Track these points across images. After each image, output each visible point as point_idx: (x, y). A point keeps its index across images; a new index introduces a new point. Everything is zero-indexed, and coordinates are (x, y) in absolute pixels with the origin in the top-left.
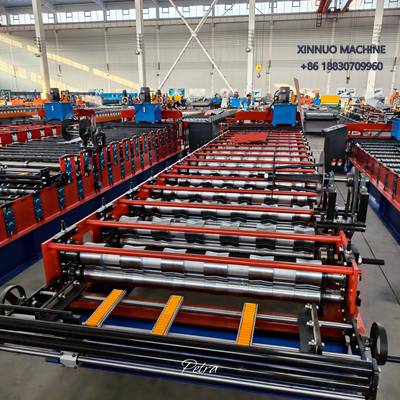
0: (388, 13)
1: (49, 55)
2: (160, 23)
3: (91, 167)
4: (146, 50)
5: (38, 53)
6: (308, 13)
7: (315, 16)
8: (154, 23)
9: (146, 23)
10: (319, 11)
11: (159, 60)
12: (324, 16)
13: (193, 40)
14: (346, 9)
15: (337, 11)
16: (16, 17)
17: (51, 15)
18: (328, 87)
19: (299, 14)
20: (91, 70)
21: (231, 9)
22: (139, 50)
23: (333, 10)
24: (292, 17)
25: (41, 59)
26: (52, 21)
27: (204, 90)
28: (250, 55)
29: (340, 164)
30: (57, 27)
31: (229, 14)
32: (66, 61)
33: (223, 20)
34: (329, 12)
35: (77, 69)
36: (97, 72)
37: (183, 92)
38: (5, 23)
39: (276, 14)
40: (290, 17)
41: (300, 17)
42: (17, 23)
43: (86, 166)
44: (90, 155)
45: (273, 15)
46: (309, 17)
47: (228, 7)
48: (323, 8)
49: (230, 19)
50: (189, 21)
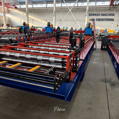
1: (29, 16)
2: (62, 8)
4: (56, 15)
5: (26, 15)
6: (107, 6)
7: (109, 6)
8: (60, 8)
10: (110, 5)
11: (61, 19)
12: (112, 6)
13: (70, 12)
14: (118, 5)
15: (116, 5)
16: (22, 6)
17: (32, 5)
18: (112, 28)
20: (41, 21)
22: (54, 15)
23: (115, 5)
24: (102, 7)
25: (27, 17)
26: (32, 7)
29: (106, 47)
30: (33, 9)
31: (82, 5)
32: (35, 18)
33: (80, 7)
34: (114, 5)
35: (37, 21)
36: (43, 22)
37: (67, 28)
38: (19, 7)
39: (97, 6)
40: (101, 7)
41: (104, 7)
42: (22, 7)
44: (26, 38)
45: (95, 6)
46: (107, 7)
47: (82, 3)
48: (112, 4)
49: (82, 7)
50: (70, 8)
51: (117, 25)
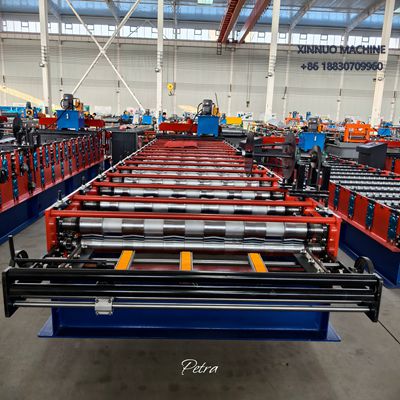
0: (281, 48)
2: (62, 38)
3: (26, 167)
7: (215, 45)
8: (56, 38)
9: (50, 37)
10: (219, 41)
11: (61, 76)
12: (223, 46)
13: (102, 57)
14: (243, 42)
15: (235, 42)
19: (201, 41)
21: (136, 31)
22: (44, 63)
23: (231, 40)
24: (195, 44)
27: (110, 108)
28: (159, 75)
31: (134, 35)
33: (127, 41)
34: (228, 42)
37: (88, 109)
39: (179, 40)
41: (203, 44)
43: (21, 165)
44: (24, 155)
45: (176, 40)
46: (208, 45)
47: (133, 29)
48: (223, 39)
49: (135, 41)
50: (101, 40)
51: (248, 103)
